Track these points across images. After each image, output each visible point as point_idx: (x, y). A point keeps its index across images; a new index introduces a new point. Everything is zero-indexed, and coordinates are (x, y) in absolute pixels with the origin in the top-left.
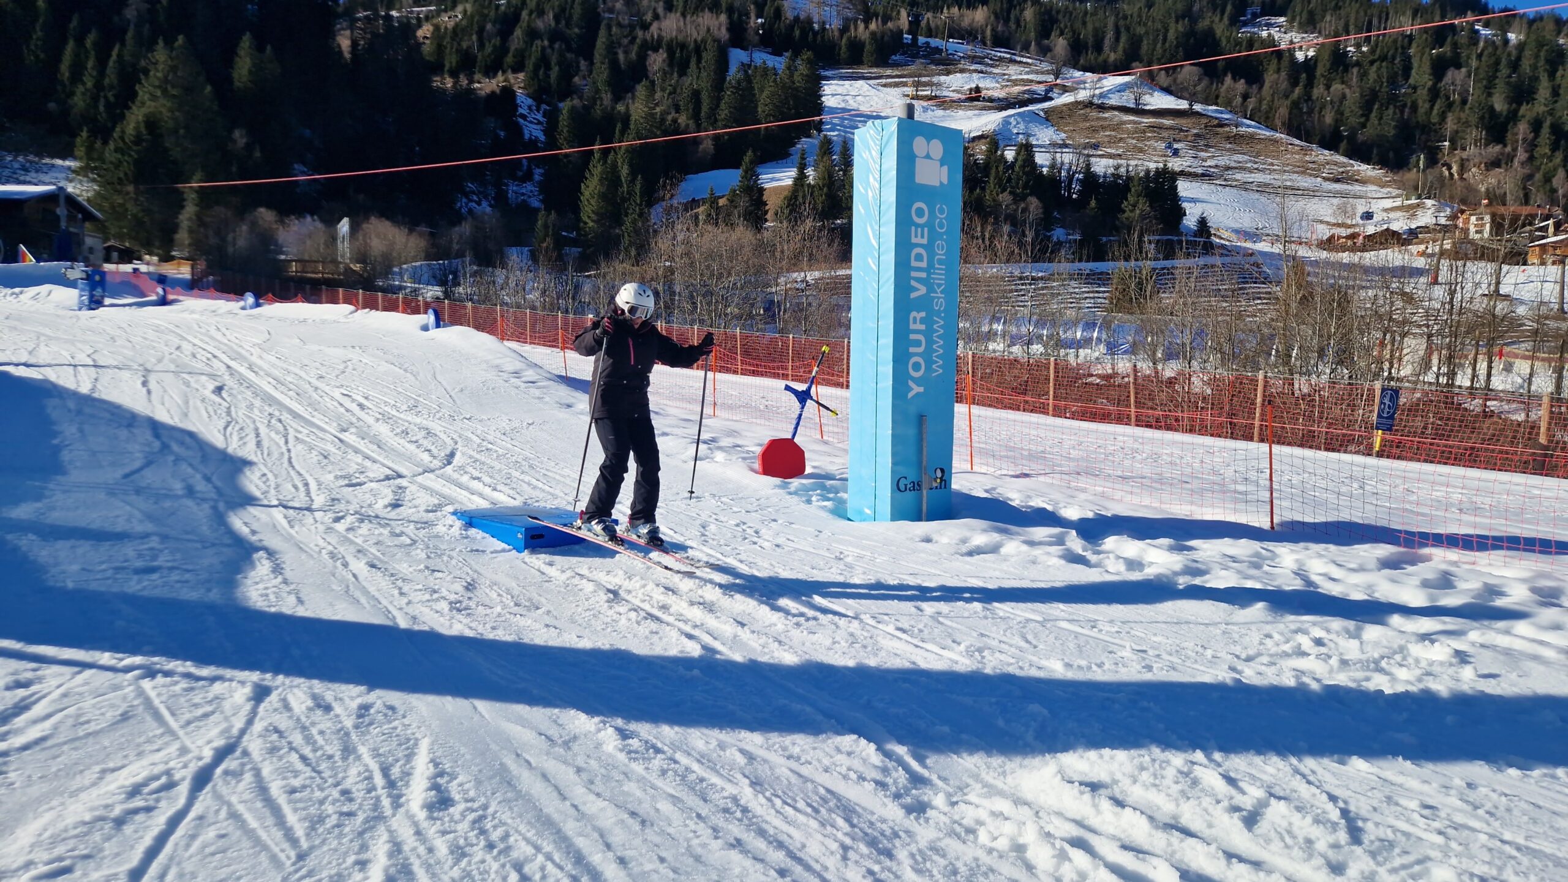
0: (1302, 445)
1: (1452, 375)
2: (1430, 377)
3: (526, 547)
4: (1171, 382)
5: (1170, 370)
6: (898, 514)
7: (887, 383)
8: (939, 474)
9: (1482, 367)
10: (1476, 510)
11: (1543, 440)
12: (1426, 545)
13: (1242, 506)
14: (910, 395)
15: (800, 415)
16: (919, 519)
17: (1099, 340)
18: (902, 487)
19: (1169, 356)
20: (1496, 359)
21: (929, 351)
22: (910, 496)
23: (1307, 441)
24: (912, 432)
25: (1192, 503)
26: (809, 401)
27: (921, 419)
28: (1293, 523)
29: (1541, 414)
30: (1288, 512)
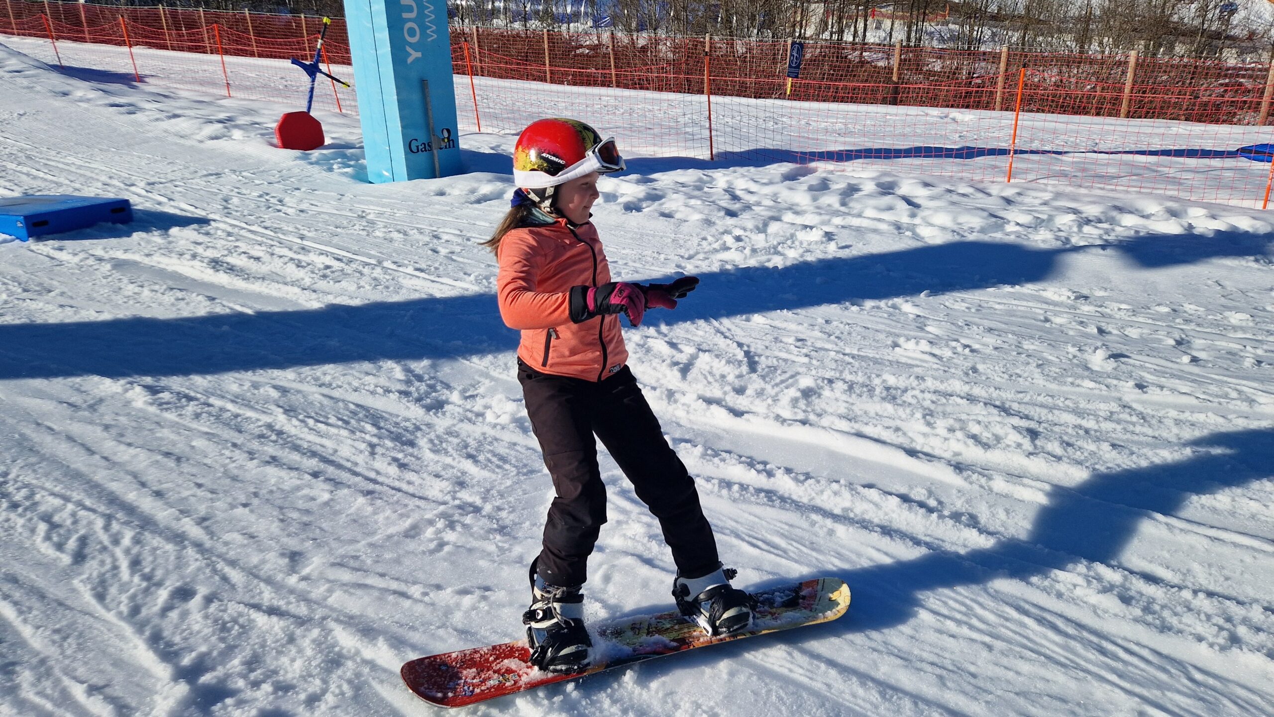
0: (738, 95)
1: (841, 32)
2: (826, 35)
3: (30, 235)
4: (644, 49)
5: (642, 39)
6: (414, 173)
7: (386, 50)
8: (446, 134)
9: (860, 25)
10: (851, 133)
11: (895, 78)
12: (813, 160)
13: (690, 144)
14: (410, 60)
15: (312, 90)
16: (434, 176)
17: (586, 13)
18: (414, 149)
19: (641, 28)
20: (870, 20)
21: (421, 17)
22: (422, 157)
23: (742, 91)
24: (416, 97)
25: (655, 145)
26: (318, 75)
27: (423, 84)
28: (727, 154)
30: (723, 145)
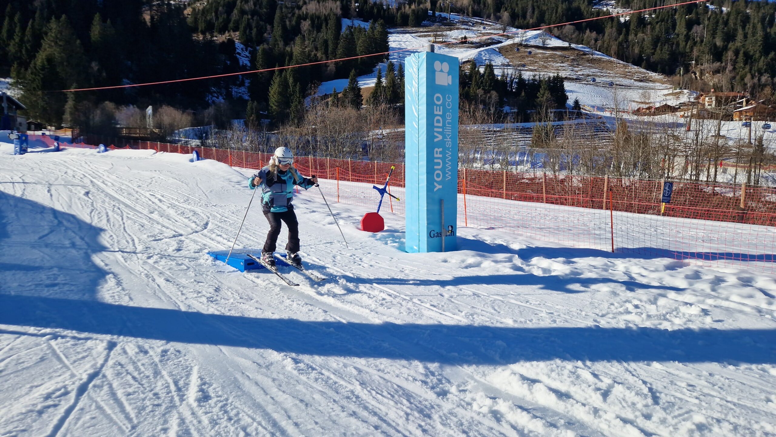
0: (626, 211)
1: (698, 175)
2: (687, 177)
3: (245, 269)
4: (562, 181)
5: (562, 175)
6: (431, 249)
7: (424, 184)
8: (450, 228)
9: (712, 171)
10: (711, 241)
11: (742, 206)
12: (687, 258)
13: (598, 241)
14: (435, 189)
15: (381, 201)
16: (441, 251)
17: (527, 161)
18: (432, 235)
19: (561, 169)
20: (719, 167)
21: (444, 168)
22: (436, 240)
23: (629, 209)
24: (436, 208)
25: (574, 240)
26: (385, 194)
27: (441, 202)
28: (623, 249)
29: (741, 193)
30: (620, 243)
